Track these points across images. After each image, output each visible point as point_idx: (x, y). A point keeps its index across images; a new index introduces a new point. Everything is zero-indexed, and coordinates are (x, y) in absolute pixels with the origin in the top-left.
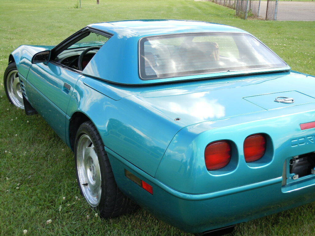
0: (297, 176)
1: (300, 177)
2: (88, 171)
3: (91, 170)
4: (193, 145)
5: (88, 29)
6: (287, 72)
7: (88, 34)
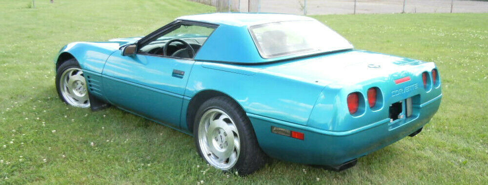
0: (392, 119)
1: (394, 120)
2: (214, 141)
3: (217, 140)
4: (337, 98)
5: (179, 22)
6: (350, 50)
7: (179, 27)
